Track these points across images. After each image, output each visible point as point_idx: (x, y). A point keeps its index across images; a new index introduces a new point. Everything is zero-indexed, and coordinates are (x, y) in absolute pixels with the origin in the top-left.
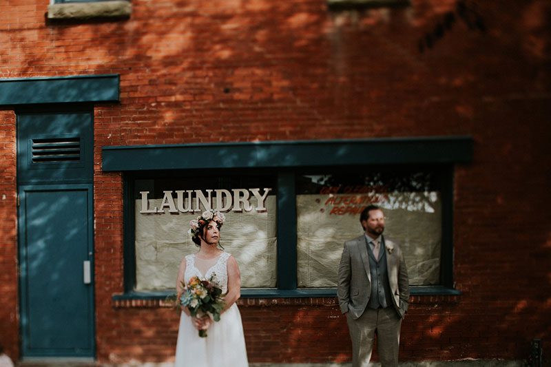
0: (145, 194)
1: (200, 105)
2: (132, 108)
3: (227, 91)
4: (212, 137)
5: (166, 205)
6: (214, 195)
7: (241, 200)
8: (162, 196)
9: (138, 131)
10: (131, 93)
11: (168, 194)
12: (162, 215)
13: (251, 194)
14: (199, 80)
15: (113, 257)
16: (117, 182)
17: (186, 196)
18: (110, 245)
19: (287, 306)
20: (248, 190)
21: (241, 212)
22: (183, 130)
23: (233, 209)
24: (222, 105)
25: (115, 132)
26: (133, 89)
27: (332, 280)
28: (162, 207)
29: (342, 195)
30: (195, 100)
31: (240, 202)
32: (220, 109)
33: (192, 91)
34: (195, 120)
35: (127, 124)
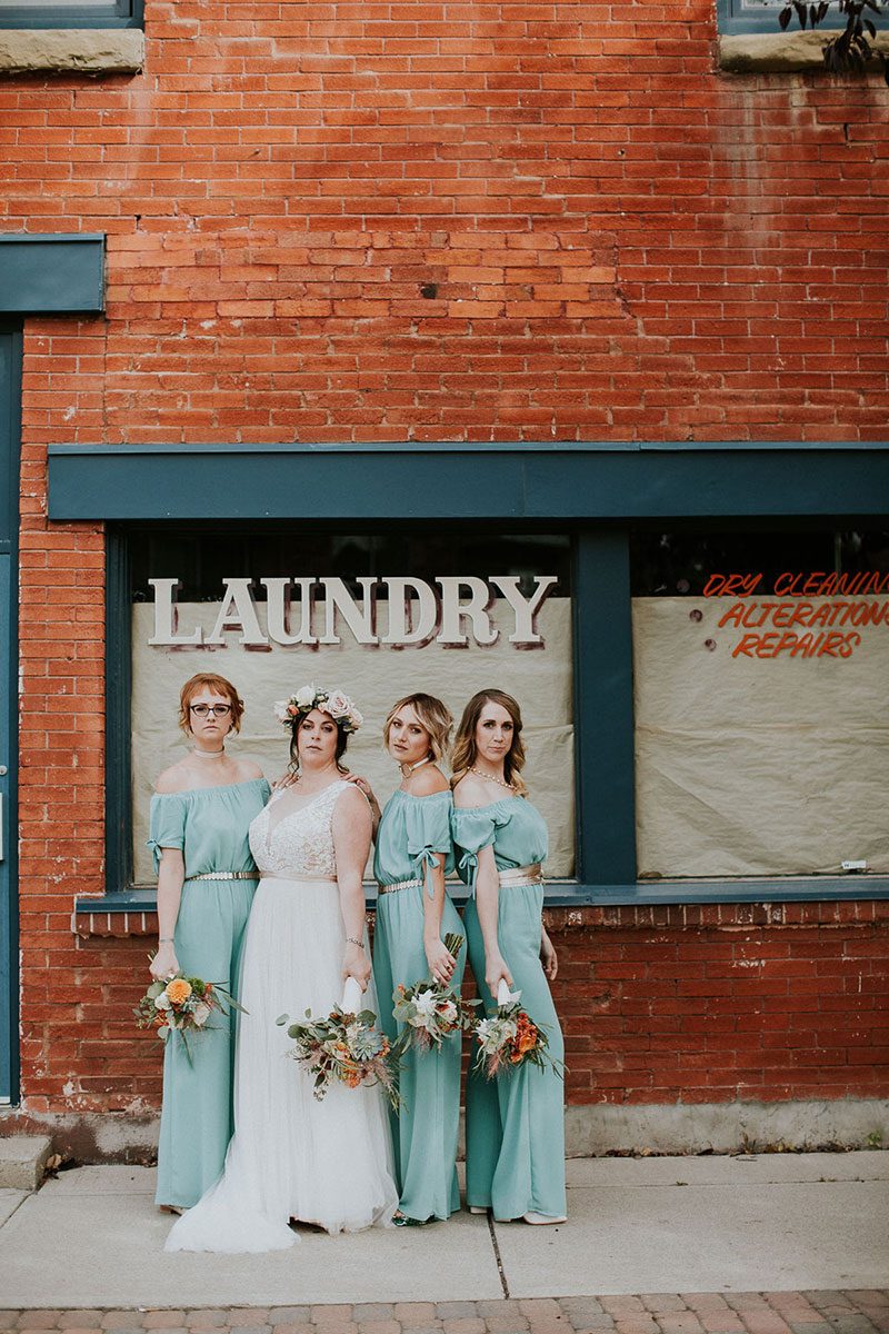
0: (163, 587)
1: (349, 331)
2: (143, 334)
3: (430, 292)
4: (384, 424)
5: (232, 620)
6: (381, 593)
7: (463, 610)
8: (218, 593)
9: (159, 400)
10: (140, 289)
11: (237, 587)
12: (220, 651)
13: (496, 593)
14: (346, 259)
15: (78, 779)
16: (91, 552)
17: (293, 594)
18: (68, 745)
19: (611, 930)
20: (486, 581)
21: (463, 646)
22: (296, 402)
23: (439, 639)
24: (413, 334)
25: (87, 402)
26: (147, 277)
27: (743, 857)
28: (219, 627)
29: (766, 599)
30: (333, 314)
31: (462, 617)
32: (412, 344)
33: (326, 290)
34: (332, 373)
35: (124, 378)
